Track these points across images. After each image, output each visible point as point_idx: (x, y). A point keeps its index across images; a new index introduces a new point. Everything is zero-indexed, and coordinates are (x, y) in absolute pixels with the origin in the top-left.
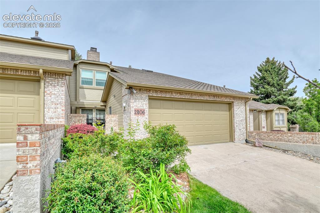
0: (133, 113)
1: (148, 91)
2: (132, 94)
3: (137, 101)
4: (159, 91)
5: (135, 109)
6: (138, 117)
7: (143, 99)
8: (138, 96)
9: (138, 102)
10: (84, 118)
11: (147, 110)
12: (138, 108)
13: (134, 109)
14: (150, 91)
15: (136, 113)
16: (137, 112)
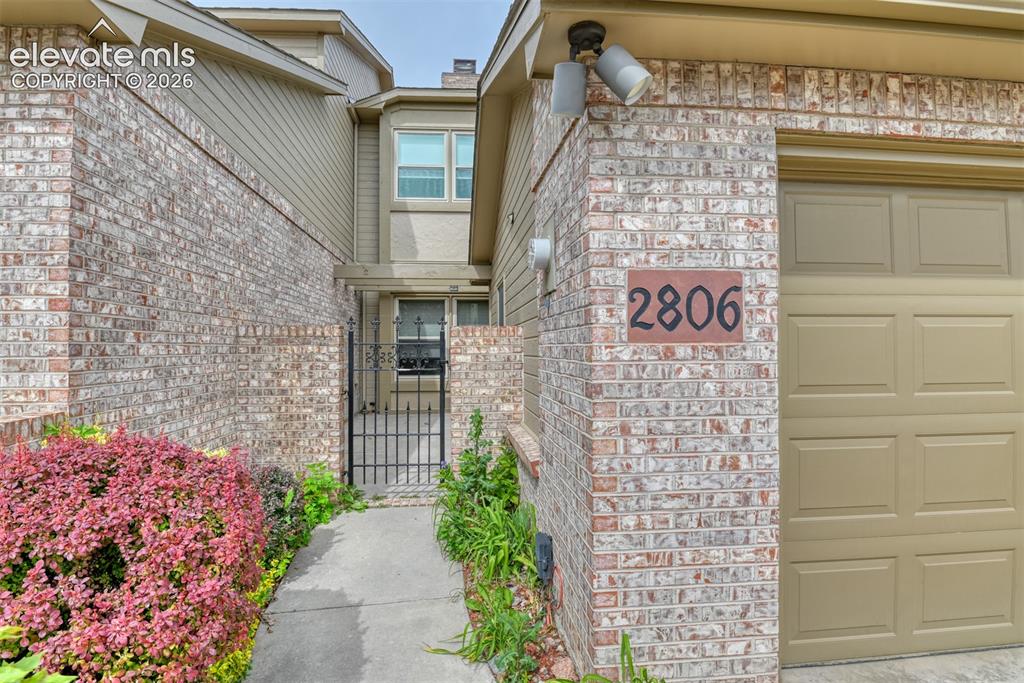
0: (612, 316)
1: (776, 77)
2: (606, 122)
3: (657, 187)
4: (894, 84)
5: (632, 274)
6: (669, 354)
7: (718, 167)
8: (669, 135)
9: (663, 206)
10: (324, 350)
11: (769, 279)
12: (665, 266)
13: (621, 278)
14: (798, 79)
15: (649, 316)
16: (655, 304)
